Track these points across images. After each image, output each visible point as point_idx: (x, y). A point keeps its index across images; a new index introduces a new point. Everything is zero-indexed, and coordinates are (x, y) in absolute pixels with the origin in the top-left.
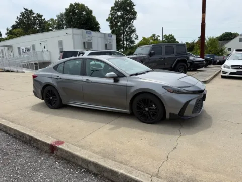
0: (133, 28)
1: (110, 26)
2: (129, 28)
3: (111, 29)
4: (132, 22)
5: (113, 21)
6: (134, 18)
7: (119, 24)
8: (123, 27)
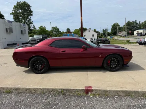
0: (31, 21)
1: (13, 18)
2: (28, 21)
4: (30, 17)
5: (16, 15)
7: (20, 18)
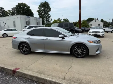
0: (50, 15)
1: (38, 14)
2: (48, 15)
3: (39, 15)
4: (49, 13)
5: (40, 12)
6: (50, 11)
7: (43, 13)
8: (45, 15)
